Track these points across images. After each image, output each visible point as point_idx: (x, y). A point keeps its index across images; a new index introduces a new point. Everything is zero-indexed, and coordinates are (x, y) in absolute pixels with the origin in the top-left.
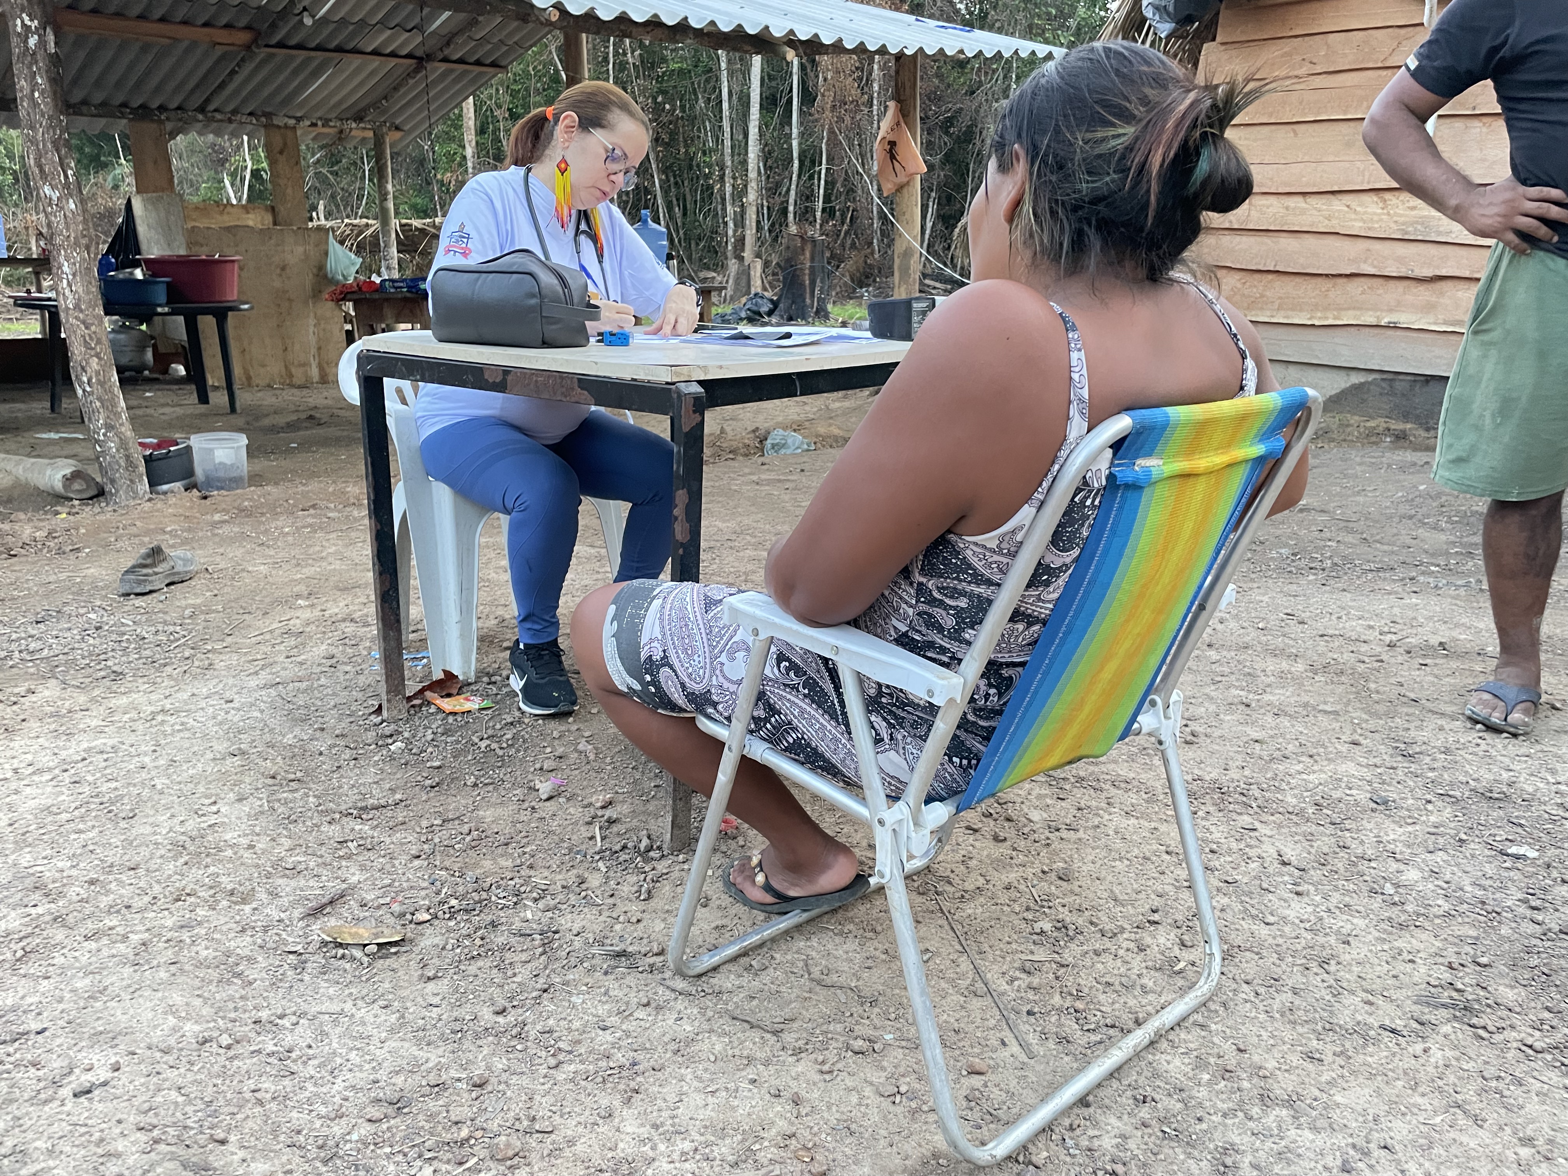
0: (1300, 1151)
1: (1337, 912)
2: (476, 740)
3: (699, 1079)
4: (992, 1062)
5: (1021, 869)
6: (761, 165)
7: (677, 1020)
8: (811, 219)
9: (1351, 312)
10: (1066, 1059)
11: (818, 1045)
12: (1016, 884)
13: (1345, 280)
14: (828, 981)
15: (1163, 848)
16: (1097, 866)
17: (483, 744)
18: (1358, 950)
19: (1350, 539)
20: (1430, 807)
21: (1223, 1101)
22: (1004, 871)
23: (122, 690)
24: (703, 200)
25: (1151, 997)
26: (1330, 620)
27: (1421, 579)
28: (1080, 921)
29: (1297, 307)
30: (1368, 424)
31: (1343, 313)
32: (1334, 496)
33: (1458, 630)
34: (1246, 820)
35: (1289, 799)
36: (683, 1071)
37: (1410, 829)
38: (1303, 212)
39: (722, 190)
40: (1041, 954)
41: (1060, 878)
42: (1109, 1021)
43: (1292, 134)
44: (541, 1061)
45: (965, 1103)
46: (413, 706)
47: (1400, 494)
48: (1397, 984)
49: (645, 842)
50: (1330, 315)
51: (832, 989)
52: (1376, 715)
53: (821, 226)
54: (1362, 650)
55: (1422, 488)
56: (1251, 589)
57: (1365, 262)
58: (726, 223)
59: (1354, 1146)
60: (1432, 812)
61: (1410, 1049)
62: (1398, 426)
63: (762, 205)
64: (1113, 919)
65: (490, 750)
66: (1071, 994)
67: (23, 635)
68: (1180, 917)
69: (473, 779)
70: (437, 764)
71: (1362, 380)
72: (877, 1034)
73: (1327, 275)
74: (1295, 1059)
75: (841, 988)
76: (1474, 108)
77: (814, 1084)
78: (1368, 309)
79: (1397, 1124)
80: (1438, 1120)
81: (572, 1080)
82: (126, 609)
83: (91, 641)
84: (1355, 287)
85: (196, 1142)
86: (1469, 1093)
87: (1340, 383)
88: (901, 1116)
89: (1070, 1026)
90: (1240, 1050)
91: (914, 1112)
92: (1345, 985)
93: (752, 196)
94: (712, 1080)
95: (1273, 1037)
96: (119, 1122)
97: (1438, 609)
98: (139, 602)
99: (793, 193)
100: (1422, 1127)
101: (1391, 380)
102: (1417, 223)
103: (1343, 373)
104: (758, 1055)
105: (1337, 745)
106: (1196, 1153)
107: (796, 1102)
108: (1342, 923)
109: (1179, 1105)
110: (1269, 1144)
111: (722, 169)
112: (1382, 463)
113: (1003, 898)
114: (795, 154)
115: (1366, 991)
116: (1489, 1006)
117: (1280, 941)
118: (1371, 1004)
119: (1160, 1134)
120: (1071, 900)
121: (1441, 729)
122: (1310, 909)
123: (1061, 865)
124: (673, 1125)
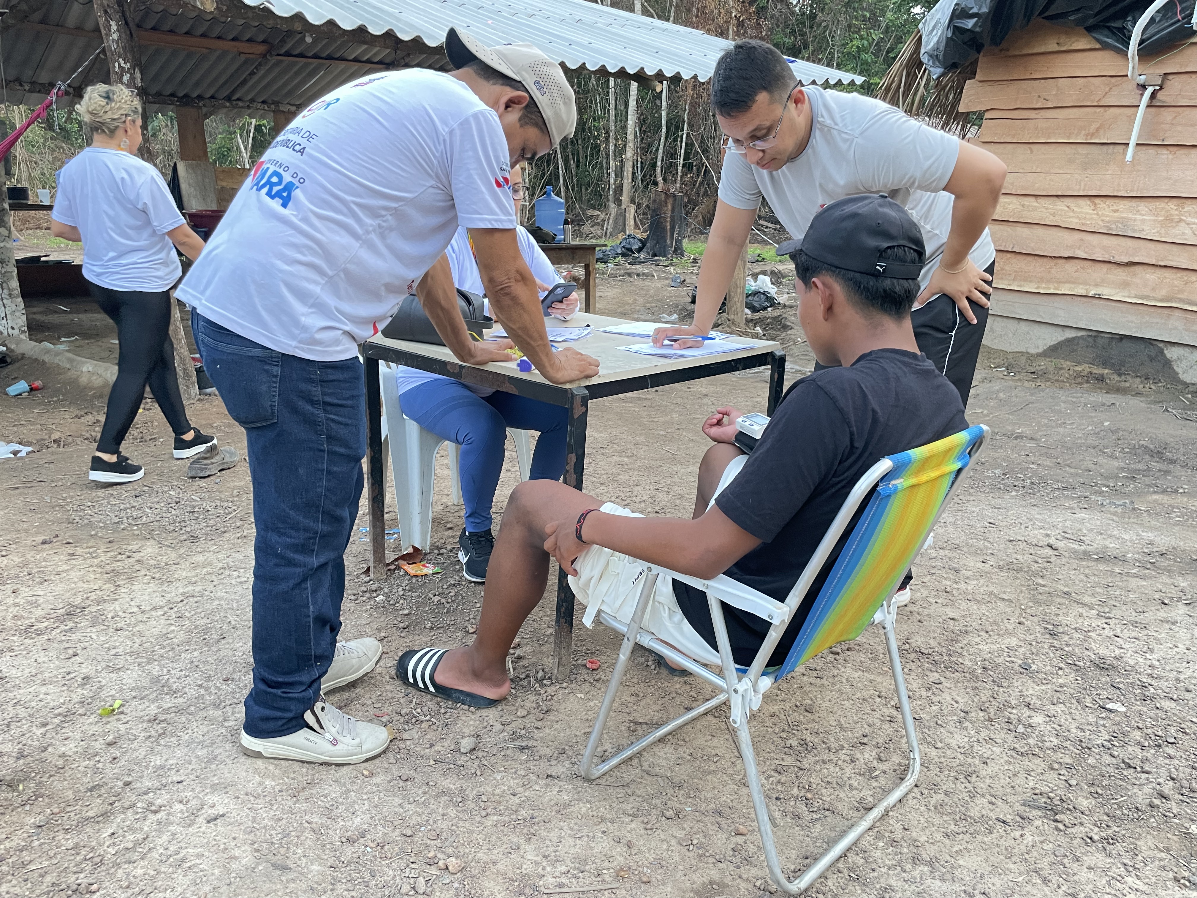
0: (931, 892)
1: (984, 743)
2: (432, 596)
3: (571, 829)
4: (750, 828)
5: (783, 703)
6: (637, 129)
7: (559, 791)
8: (674, 172)
9: (1067, 285)
10: (797, 828)
11: (645, 812)
12: (778, 713)
13: (1064, 261)
14: (652, 771)
15: (877, 693)
16: (832, 703)
17: (436, 599)
18: (992, 768)
19: (1048, 462)
20: (1060, 672)
21: (889, 860)
22: (771, 704)
23: (199, 550)
24: (592, 155)
25: (855, 792)
26: (1020, 529)
27: (1093, 497)
28: (816, 740)
29: (1027, 279)
30: (1076, 368)
31: (1061, 285)
32: (1042, 426)
33: (1110, 540)
34: (934, 676)
35: (967, 662)
36: (562, 823)
37: (1044, 687)
38: (1035, 209)
39: (607, 149)
40: (789, 761)
41: (807, 711)
42: (826, 806)
43: (1029, 152)
44: (477, 813)
45: (731, 853)
46: (389, 570)
47: (1090, 428)
48: (1013, 792)
49: (540, 674)
50: (1051, 286)
51: (656, 778)
52: (1039, 603)
53: (681, 177)
54: (1039, 552)
55: (1106, 424)
56: (968, 501)
57: (1079, 249)
58: (609, 174)
59: (965, 892)
60: (1061, 676)
61: (1012, 834)
62: (1098, 371)
63: (637, 161)
64: (837, 740)
65: (440, 603)
66: (804, 788)
67: (128, 506)
68: (881, 741)
69: (430, 625)
70: (406, 612)
71: (1074, 335)
72: (682, 807)
73: (1050, 257)
74: (938, 836)
75: (661, 777)
76: (1163, 140)
77: (641, 836)
78: (1081, 284)
79: (996, 880)
80: (1021, 879)
81: (495, 826)
82: (194, 488)
83: (174, 512)
84: (1071, 267)
85: (279, 852)
86: (1044, 863)
87: (1057, 336)
88: (692, 858)
89: (802, 808)
90: (904, 829)
91: (700, 856)
92: (979, 791)
93: (629, 153)
94: (579, 830)
95: (927, 822)
96: (234, 838)
97: (1098, 523)
98: (203, 483)
99: (661, 152)
100: (1010, 883)
101: (1095, 337)
102: (1118, 222)
103: (1059, 330)
104: (608, 816)
105: (1007, 625)
106: (868, 890)
107: (629, 846)
108: (985, 750)
109: (862, 861)
110: (913, 887)
111: (607, 132)
112: (1080, 402)
113: (769, 723)
114: (664, 122)
115: (992, 796)
116: (1068, 809)
117: (943, 760)
118: (993, 804)
119: (848, 877)
120: (812, 726)
121: (1081, 615)
122: (966, 739)
123: (809, 702)
124: (555, 856)
